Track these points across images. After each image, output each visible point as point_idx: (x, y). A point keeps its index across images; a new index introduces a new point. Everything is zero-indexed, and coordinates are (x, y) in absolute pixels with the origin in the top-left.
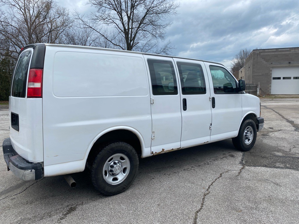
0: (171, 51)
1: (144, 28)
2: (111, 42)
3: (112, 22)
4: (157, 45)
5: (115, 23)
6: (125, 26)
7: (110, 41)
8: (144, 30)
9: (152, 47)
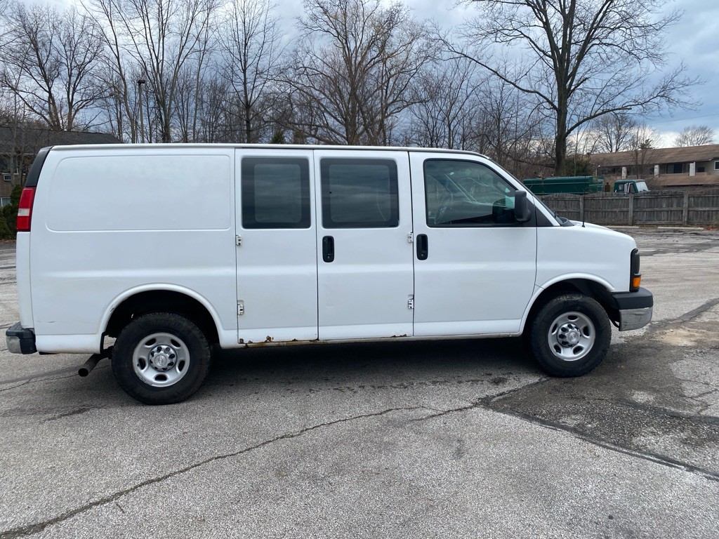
0: (687, 90)
1: (606, 37)
2: (514, 85)
3: (517, 36)
4: (643, 79)
5: (525, 36)
6: (555, 39)
7: (512, 83)
8: (605, 44)
9: (628, 87)
